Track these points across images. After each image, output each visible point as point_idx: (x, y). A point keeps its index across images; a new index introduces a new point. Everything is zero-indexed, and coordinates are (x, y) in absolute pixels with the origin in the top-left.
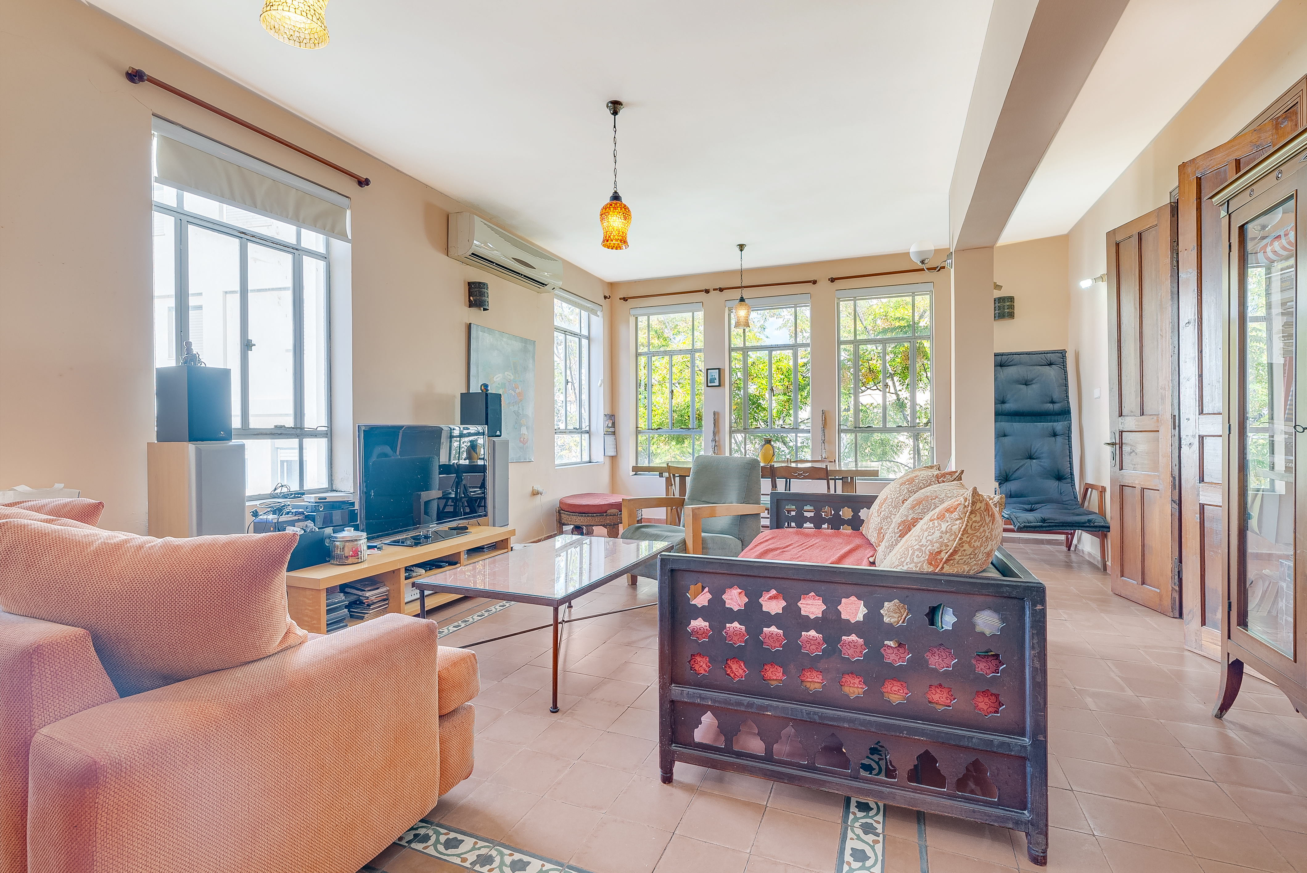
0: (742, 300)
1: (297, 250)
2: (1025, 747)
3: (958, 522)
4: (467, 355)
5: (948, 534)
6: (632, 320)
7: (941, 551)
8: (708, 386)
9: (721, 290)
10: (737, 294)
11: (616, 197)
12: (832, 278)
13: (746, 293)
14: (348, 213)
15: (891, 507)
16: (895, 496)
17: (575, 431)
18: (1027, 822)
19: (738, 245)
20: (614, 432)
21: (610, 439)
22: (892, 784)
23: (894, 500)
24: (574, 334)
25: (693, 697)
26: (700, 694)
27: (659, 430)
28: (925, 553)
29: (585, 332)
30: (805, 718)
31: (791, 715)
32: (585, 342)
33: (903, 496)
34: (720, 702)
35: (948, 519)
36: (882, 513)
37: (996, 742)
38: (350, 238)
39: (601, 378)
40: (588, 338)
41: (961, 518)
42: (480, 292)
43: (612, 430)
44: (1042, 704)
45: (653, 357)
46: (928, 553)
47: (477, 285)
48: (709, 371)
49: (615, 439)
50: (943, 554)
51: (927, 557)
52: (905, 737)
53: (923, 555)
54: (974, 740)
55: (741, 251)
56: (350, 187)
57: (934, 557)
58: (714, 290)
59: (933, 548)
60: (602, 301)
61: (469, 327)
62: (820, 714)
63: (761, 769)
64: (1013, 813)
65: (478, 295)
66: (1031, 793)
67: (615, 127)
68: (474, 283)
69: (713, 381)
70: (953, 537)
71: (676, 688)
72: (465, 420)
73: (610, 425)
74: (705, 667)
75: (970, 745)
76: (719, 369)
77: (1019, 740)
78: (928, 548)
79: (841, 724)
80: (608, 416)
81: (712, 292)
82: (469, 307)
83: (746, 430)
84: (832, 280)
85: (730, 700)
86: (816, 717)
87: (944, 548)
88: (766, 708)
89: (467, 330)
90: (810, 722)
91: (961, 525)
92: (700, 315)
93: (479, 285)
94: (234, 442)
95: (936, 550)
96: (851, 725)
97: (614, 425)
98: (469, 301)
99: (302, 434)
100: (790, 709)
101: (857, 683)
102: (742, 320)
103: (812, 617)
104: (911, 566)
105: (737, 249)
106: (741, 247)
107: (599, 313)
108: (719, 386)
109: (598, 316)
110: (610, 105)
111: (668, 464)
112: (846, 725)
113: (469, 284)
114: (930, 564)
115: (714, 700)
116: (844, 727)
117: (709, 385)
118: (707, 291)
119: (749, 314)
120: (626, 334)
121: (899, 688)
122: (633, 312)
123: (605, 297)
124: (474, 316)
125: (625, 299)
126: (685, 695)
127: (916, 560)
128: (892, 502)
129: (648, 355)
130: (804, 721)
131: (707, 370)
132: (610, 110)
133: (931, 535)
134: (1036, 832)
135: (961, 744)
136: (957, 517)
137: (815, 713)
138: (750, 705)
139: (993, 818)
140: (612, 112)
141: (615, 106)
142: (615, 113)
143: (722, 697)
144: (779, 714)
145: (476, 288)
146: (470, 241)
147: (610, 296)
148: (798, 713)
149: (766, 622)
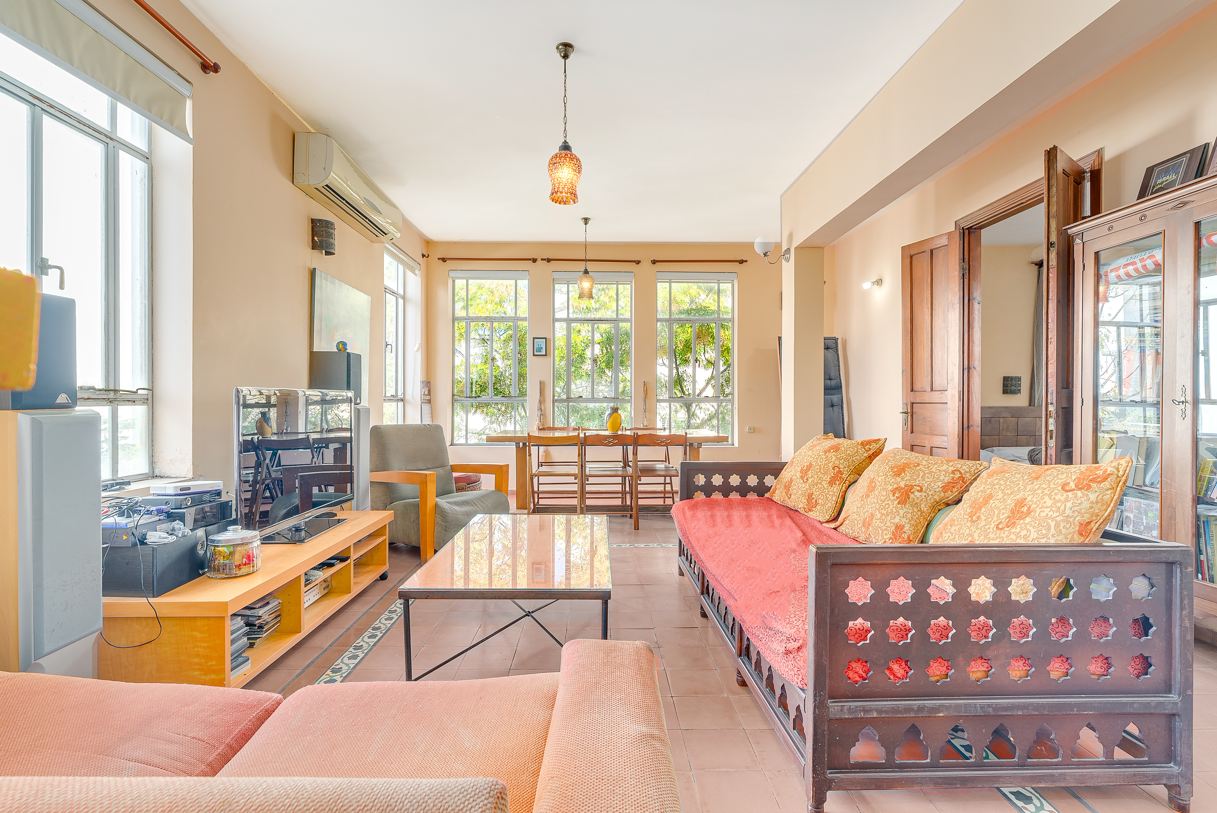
0: (586, 272)
1: (111, 139)
2: (1177, 703)
3: (1109, 492)
4: (310, 306)
5: (1099, 505)
6: (450, 282)
7: (1091, 521)
8: (534, 355)
9: (549, 260)
10: (581, 266)
11: (566, 147)
12: (654, 260)
13: (590, 266)
14: (189, 104)
15: (819, 473)
16: (823, 463)
17: (392, 398)
18: (1177, 774)
19: (584, 218)
20: (430, 400)
21: (426, 407)
22: (1056, 764)
23: (822, 466)
24: (393, 293)
25: (856, 711)
26: (864, 707)
27: (478, 399)
28: (1074, 524)
29: (401, 292)
30: (979, 712)
31: (964, 713)
32: (401, 301)
33: (832, 463)
34: (886, 712)
35: (1097, 489)
36: (810, 480)
37: (1153, 704)
38: (191, 136)
39: (419, 341)
40: (404, 298)
41: (1113, 488)
42: (327, 232)
43: (428, 397)
44: (1191, 660)
45: (471, 323)
46: (1077, 523)
47: (324, 223)
48: (536, 340)
49: (431, 408)
50: (1093, 524)
51: (1077, 528)
52: (1075, 714)
53: (1072, 526)
54: (1135, 705)
55: (586, 224)
56: (193, 70)
57: (1084, 528)
58: (542, 260)
59: (1083, 519)
60: (420, 259)
61: (313, 273)
62: (994, 706)
63: (932, 779)
64: (1165, 769)
65: (324, 235)
66: (1181, 746)
67: (565, 72)
68: (320, 221)
69: (540, 349)
70: (1105, 507)
71: (833, 704)
72: (312, 385)
73: (426, 393)
74: (862, 673)
75: (1132, 711)
76: (546, 338)
77: (1170, 697)
78: (1077, 519)
79: (1015, 713)
80: (425, 383)
81: (539, 262)
82: (312, 249)
83: (569, 400)
84: (654, 262)
85: (899, 707)
86: (990, 710)
87: (1094, 518)
88: (937, 709)
89: (310, 277)
90: (984, 716)
91: (1113, 495)
92: (523, 284)
93: (326, 224)
94: (80, 409)
95: (1087, 521)
96: (1025, 711)
97: (429, 393)
98: (312, 241)
99: (115, 400)
100: (963, 706)
101: (1022, 666)
102: (586, 291)
103: (982, 601)
104: (1060, 537)
105: (582, 223)
106: (586, 220)
107: (417, 272)
108: (546, 355)
109: (416, 275)
110: (560, 47)
111: (529, 434)
112: (1020, 713)
113: (313, 221)
114: (1081, 534)
115: (880, 711)
116: (1018, 715)
117: (536, 353)
118: (534, 260)
119: (592, 287)
120: (443, 298)
121: (1060, 664)
122: (452, 274)
123: (423, 256)
124: (317, 259)
125: (444, 260)
126: (846, 711)
127: (1064, 531)
128: (820, 469)
129: (466, 321)
130: (978, 716)
131: (534, 338)
132: (560, 53)
133: (1077, 506)
134: (1185, 782)
135: (1124, 711)
136: (1108, 486)
137: (989, 706)
138: (921, 709)
139: (1150, 778)
140: (562, 54)
141: (566, 49)
142: (566, 57)
143: (889, 706)
144: (952, 713)
145: (322, 227)
146: (327, 170)
147: (428, 255)
148: (972, 709)
149: (935, 613)
